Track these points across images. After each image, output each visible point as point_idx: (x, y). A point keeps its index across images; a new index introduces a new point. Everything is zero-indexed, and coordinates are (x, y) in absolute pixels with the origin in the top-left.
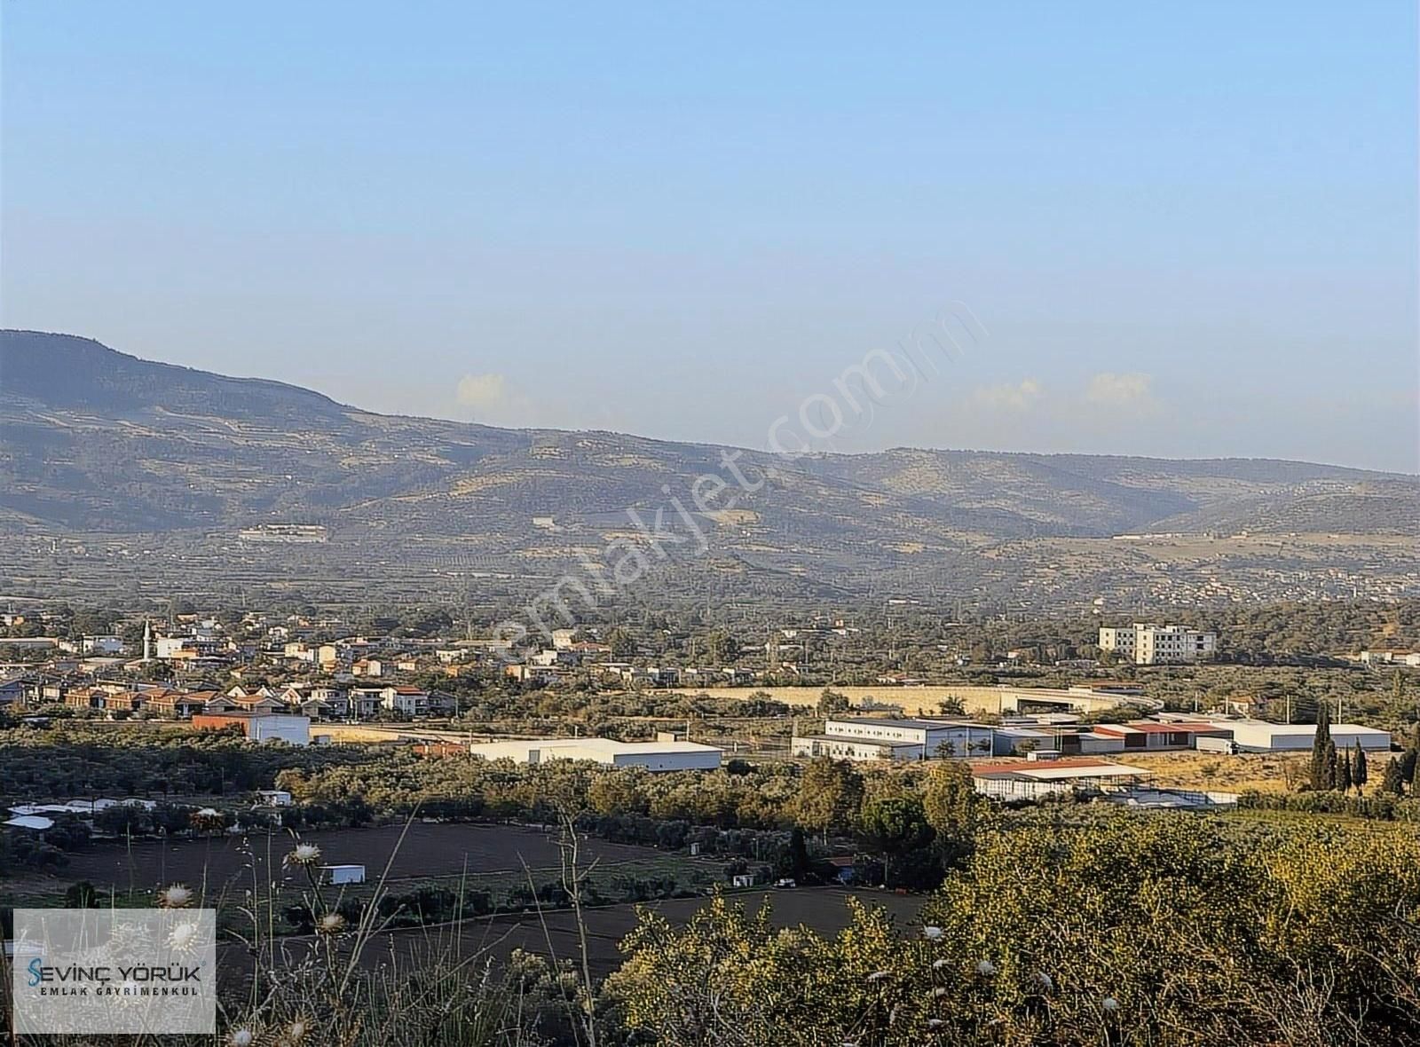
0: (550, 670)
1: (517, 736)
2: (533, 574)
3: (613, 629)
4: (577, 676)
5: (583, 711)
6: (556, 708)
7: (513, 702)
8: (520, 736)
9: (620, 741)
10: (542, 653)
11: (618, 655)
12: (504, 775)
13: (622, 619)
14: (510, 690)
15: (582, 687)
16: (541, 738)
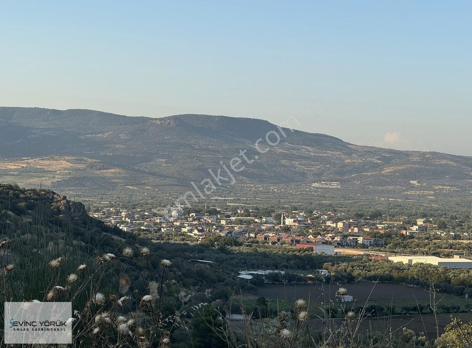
0: (416, 232)
1: (404, 254)
2: (410, 200)
3: (438, 219)
4: (425, 235)
5: (427, 246)
6: (418, 245)
7: (403, 243)
8: (405, 255)
9: (440, 257)
10: (413, 226)
11: (440, 228)
12: (399, 267)
13: (441, 216)
14: (402, 239)
15: (427, 239)
16: (413, 255)
